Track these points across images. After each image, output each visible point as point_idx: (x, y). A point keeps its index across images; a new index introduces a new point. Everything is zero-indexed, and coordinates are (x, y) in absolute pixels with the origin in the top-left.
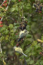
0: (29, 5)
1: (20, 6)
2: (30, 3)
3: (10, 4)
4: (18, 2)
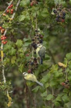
0: (46, 10)
1: (33, 12)
2: (48, 9)
3: (17, 10)
4: (30, 6)
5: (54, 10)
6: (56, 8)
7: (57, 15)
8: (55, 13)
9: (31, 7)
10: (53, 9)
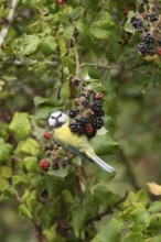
0: (106, 18)
1: (65, 26)
2: (112, 14)
3: (14, 18)
4: (53, 6)
5: (133, 19)
6: (141, 11)
7: (145, 34)
8: (135, 26)
9: (57, 10)
10: (131, 14)
